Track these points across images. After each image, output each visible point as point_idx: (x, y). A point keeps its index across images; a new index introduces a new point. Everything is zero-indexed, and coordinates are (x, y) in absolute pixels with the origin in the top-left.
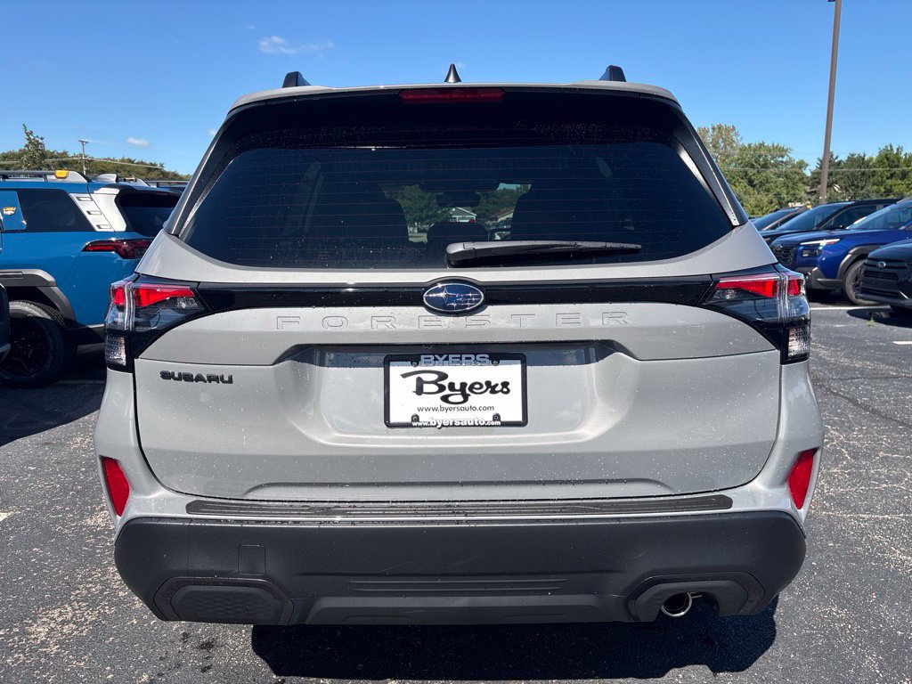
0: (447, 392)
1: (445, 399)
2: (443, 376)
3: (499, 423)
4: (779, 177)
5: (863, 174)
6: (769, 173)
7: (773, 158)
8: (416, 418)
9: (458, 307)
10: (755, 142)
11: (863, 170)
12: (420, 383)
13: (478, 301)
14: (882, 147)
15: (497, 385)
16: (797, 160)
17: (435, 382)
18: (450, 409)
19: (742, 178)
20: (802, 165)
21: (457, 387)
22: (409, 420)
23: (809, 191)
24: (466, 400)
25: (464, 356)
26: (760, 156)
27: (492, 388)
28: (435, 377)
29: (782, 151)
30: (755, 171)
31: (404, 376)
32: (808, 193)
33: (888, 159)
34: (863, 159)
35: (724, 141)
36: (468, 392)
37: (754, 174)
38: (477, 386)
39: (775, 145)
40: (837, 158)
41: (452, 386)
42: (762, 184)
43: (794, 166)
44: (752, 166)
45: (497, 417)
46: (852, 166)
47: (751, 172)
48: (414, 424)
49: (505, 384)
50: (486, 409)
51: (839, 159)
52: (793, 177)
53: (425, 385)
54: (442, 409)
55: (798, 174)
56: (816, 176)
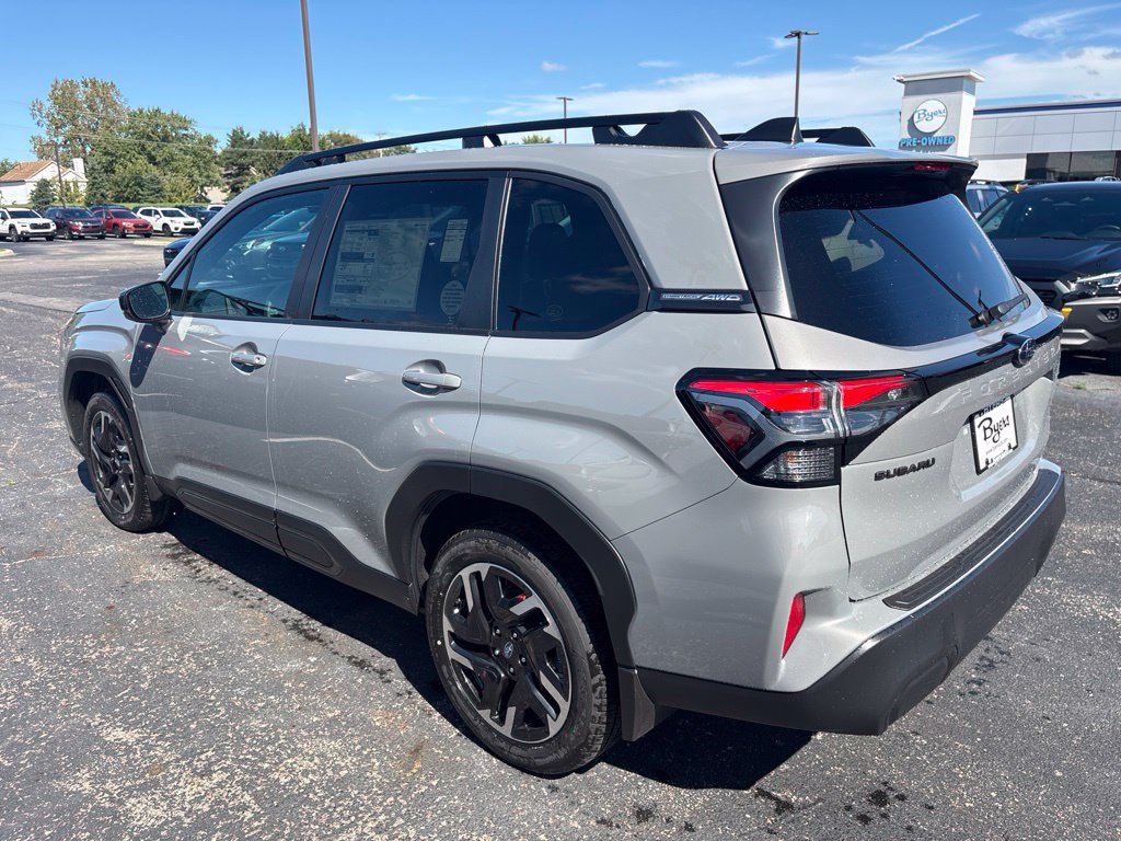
4: (186, 154)
5: (280, 155)
6: (173, 148)
7: (173, 128)
10: (148, 106)
11: (279, 151)
14: (295, 127)
16: (204, 135)
19: (139, 154)
20: (210, 140)
23: (224, 173)
26: (157, 125)
29: (185, 123)
30: (155, 144)
32: (226, 176)
33: (302, 140)
34: (277, 138)
35: (103, 101)
37: (154, 149)
39: (175, 113)
40: (248, 135)
42: (167, 162)
43: (201, 141)
44: (149, 138)
46: (267, 146)
47: (150, 146)
51: (250, 137)
52: (201, 155)
55: (209, 151)
56: (228, 155)
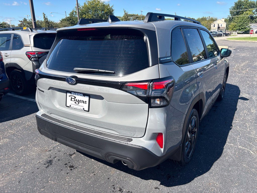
0: (76, 101)
1: (75, 102)
2: (75, 98)
3: (84, 110)
8: (70, 106)
9: (71, 83)
12: (72, 98)
13: (74, 82)
15: (84, 101)
17: (74, 99)
18: (76, 105)
21: (77, 100)
22: (69, 106)
24: (79, 104)
25: (79, 94)
27: (83, 102)
28: (74, 97)
31: (69, 96)
36: (79, 102)
38: (81, 101)
41: (76, 100)
45: (84, 109)
48: (70, 107)
49: (86, 102)
50: (82, 106)
53: (72, 99)
54: (75, 105)
